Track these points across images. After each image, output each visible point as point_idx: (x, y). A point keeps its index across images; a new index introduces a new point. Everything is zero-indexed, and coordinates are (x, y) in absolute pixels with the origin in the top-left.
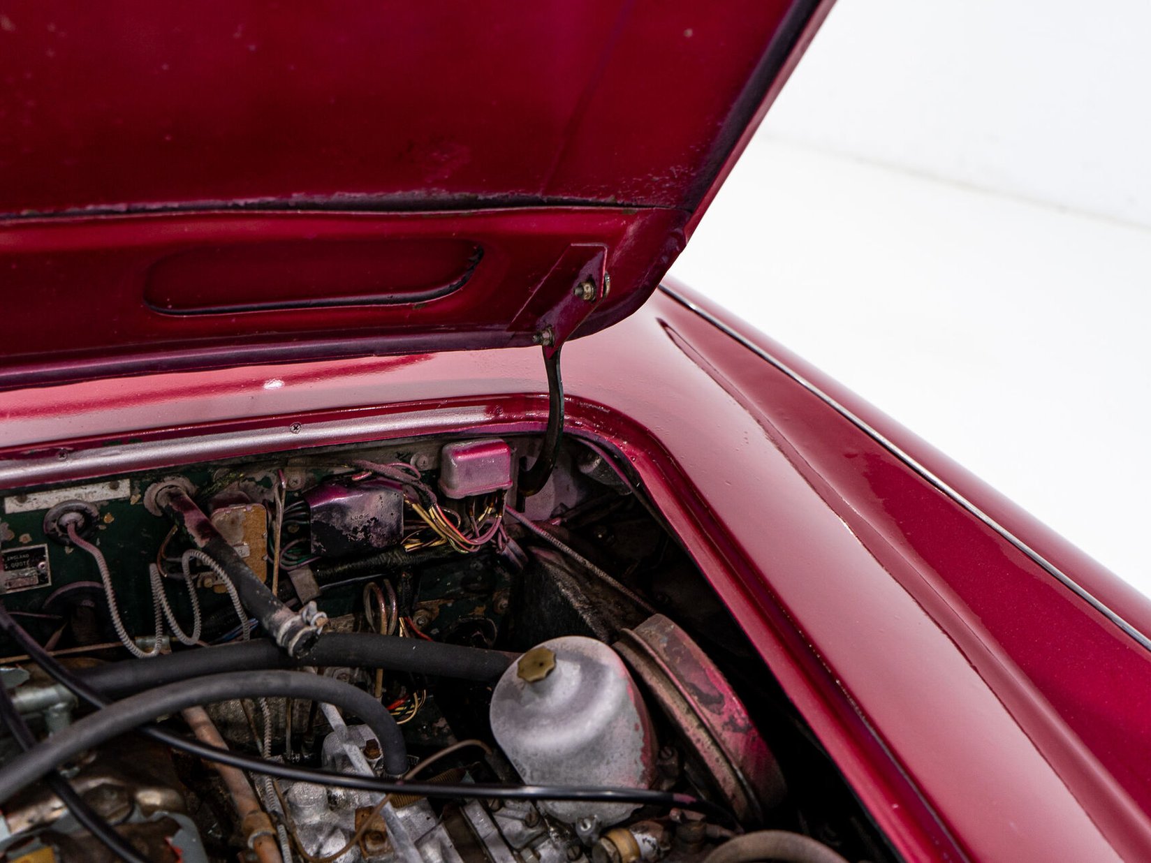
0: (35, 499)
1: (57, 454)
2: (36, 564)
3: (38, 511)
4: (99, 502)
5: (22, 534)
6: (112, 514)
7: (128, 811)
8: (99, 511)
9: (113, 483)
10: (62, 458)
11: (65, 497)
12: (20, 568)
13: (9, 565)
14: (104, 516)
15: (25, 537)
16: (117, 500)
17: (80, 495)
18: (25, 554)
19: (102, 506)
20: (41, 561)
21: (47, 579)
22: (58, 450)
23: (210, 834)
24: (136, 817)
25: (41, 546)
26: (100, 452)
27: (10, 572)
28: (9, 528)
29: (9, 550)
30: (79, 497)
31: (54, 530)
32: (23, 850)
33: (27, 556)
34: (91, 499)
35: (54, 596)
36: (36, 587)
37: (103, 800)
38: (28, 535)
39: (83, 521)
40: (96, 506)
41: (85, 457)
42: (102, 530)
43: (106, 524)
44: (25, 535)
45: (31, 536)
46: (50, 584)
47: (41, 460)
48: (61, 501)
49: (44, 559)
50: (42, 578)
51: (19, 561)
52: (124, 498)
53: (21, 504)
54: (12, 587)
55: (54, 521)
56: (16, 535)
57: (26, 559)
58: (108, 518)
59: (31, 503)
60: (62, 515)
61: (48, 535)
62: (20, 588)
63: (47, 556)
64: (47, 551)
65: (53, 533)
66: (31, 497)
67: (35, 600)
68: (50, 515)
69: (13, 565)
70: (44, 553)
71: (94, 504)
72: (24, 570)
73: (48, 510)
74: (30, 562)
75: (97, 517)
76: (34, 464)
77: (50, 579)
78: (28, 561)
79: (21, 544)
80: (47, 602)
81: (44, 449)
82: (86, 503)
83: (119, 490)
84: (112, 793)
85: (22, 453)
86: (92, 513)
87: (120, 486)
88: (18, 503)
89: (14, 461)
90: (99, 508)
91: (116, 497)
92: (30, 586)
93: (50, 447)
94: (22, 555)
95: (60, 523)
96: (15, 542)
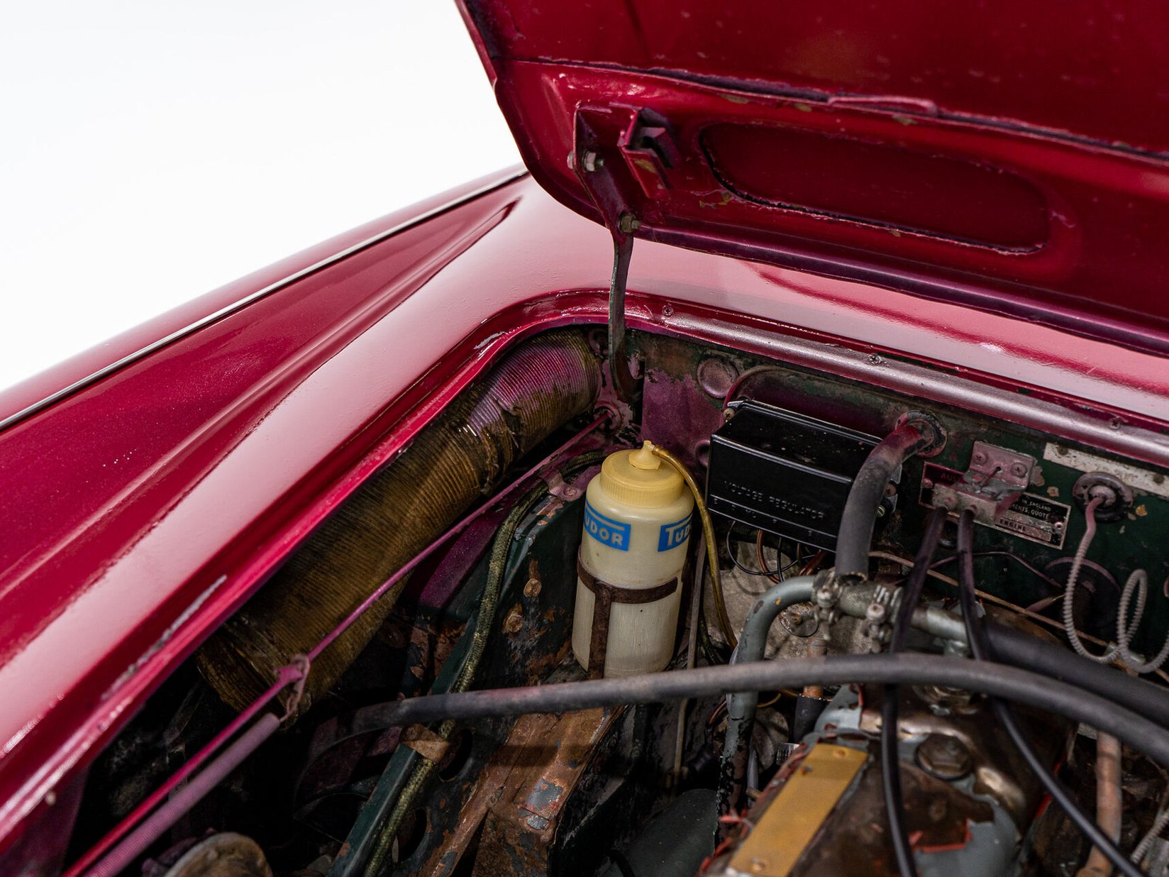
0: (1075, 457)
1: (1111, 420)
2: (1053, 522)
3: (1073, 469)
4: (1137, 489)
5: (1052, 486)
6: (1147, 509)
7: (958, 774)
8: (1133, 498)
9: (1158, 475)
10: (1114, 427)
11: (1104, 468)
12: (1038, 517)
13: (1029, 510)
14: (1137, 507)
15: (1054, 490)
16: (1156, 496)
17: (1120, 473)
18: (1047, 506)
19: (1139, 495)
20: (1059, 520)
21: (1060, 541)
22: (1113, 417)
23: (1062, 867)
24: (963, 785)
25: (1064, 506)
26: (1156, 437)
27: (1028, 517)
28: (1042, 474)
29: (1035, 496)
30: (1118, 474)
31: (1082, 496)
32: (850, 743)
33: (1049, 509)
34: (1129, 482)
35: (1060, 561)
36: (1046, 544)
37: (942, 749)
38: (1057, 490)
39: (1113, 501)
40: (1133, 492)
41: (1138, 435)
42: (1130, 520)
43: (1137, 516)
44: (1053, 488)
45: (1059, 492)
46: (1060, 548)
47: (1094, 420)
48: (1100, 470)
49: (1063, 521)
50: (1055, 539)
51: (1040, 510)
52: (1165, 497)
53: (1060, 456)
54: (1025, 532)
55: (1085, 487)
56: (1046, 483)
57: (1046, 512)
58: (1141, 511)
59: (1069, 459)
60: (1095, 485)
61: (1075, 498)
62: (1032, 537)
63: (1067, 518)
64: (1068, 514)
65: (1079, 498)
66: (1072, 452)
67: (1042, 557)
68: (1083, 479)
69: (1033, 512)
70: (1065, 515)
71: (1131, 488)
72: (1041, 521)
73: (1083, 473)
74: (1049, 517)
75: (1129, 503)
76: (1084, 421)
77: (1062, 542)
78: (1047, 515)
79: (1047, 496)
80: (1052, 564)
81: (1099, 410)
82: (1124, 484)
83: (1162, 486)
84: (954, 749)
85: (1076, 404)
86: (1124, 496)
87: (1165, 482)
88: (1057, 453)
89: (1067, 410)
90: (1135, 496)
91: (1156, 492)
92: (1041, 540)
93: (1106, 410)
94: (1045, 506)
95: (1090, 493)
96: (1042, 490)
